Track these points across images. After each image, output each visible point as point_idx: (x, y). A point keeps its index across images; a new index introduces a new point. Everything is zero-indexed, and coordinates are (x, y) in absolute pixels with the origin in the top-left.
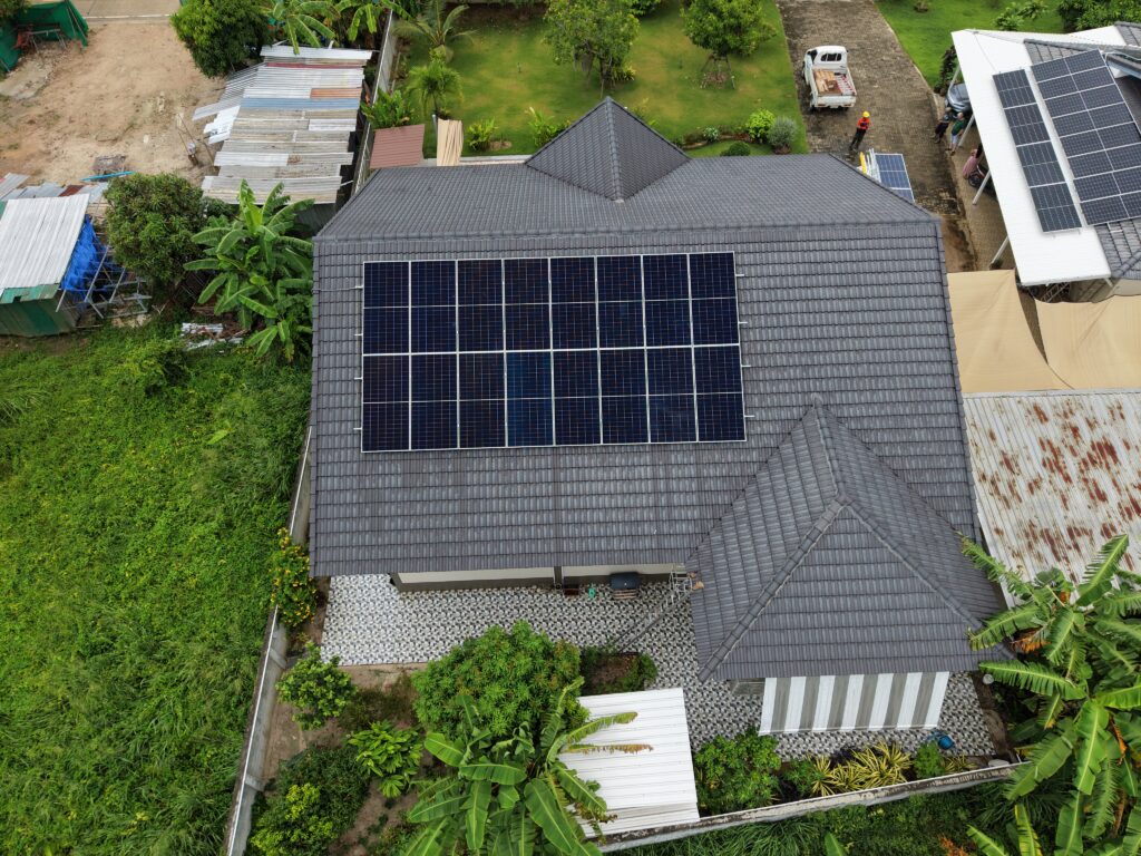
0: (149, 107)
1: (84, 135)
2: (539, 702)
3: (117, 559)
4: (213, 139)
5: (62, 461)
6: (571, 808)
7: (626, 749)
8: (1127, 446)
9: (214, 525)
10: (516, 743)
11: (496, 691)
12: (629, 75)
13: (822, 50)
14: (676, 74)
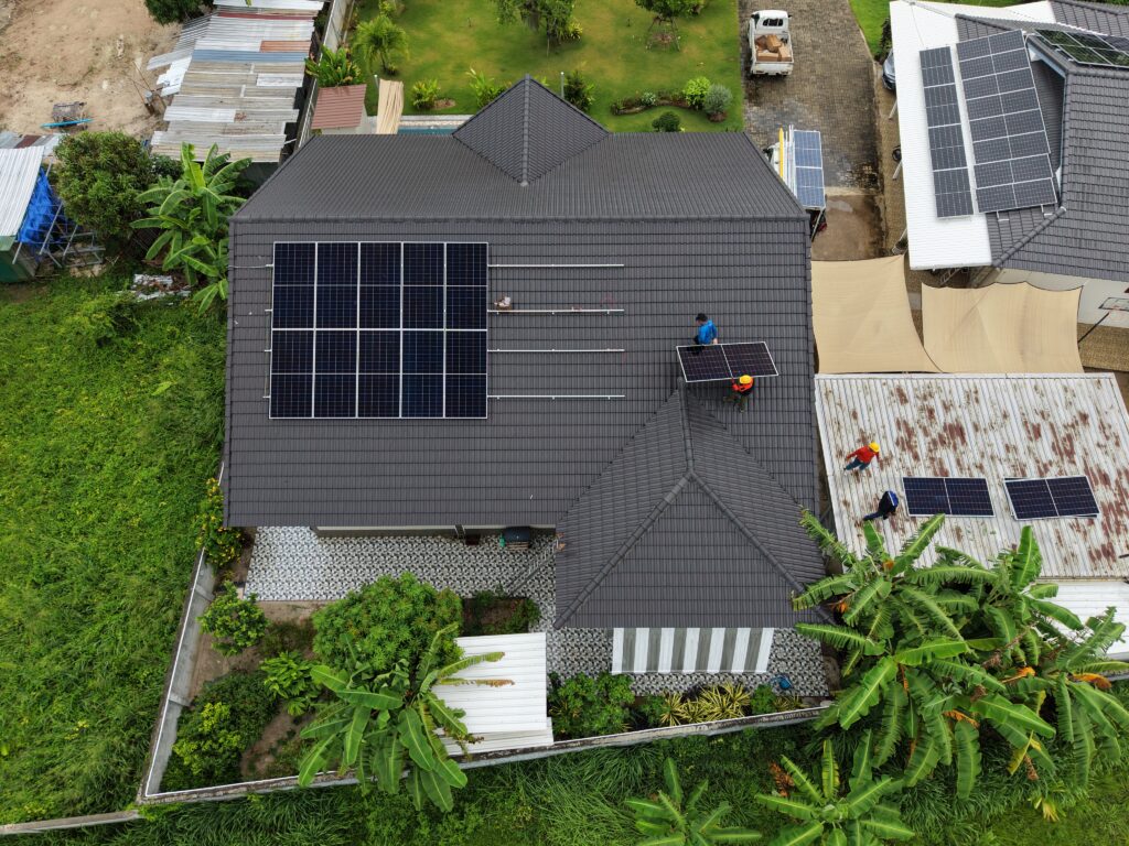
0: (107, 51)
1: (45, 78)
2: (418, 642)
3: (68, 498)
4: (166, 92)
5: (20, 406)
6: (440, 731)
7: (492, 683)
8: (976, 428)
9: (156, 470)
10: (392, 676)
11: (378, 632)
12: (576, 34)
13: (765, 14)
14: (623, 32)
